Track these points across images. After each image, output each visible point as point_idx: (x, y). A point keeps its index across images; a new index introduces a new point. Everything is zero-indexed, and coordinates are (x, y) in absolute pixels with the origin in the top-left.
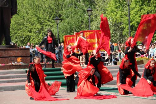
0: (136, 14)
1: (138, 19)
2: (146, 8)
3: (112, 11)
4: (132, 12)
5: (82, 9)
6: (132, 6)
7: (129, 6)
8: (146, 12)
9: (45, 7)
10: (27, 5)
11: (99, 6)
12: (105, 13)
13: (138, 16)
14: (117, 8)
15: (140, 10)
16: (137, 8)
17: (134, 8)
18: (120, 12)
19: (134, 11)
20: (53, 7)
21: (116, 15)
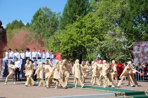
0: (62, 49)
1: (63, 52)
2: (66, 47)
3: (52, 47)
4: (60, 48)
5: (38, 46)
6: (60, 46)
7: (59, 45)
8: (66, 48)
9: (20, 44)
10: (12, 43)
11: (46, 45)
12: (48, 48)
13: (62, 50)
14: (53, 46)
15: (64, 48)
16: (63, 47)
17: (61, 47)
18: (55, 48)
19: (61, 48)
20: (24, 44)
21: (53, 49)
